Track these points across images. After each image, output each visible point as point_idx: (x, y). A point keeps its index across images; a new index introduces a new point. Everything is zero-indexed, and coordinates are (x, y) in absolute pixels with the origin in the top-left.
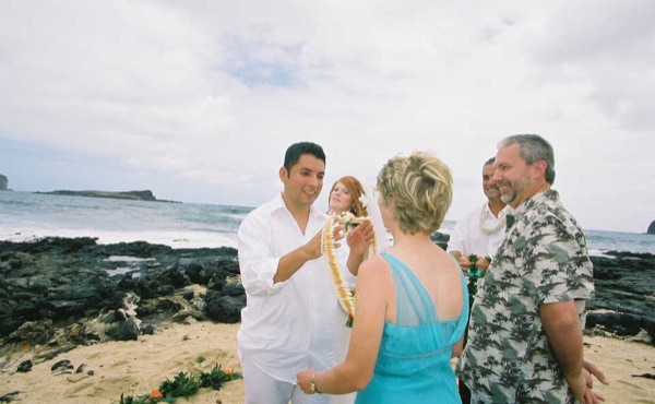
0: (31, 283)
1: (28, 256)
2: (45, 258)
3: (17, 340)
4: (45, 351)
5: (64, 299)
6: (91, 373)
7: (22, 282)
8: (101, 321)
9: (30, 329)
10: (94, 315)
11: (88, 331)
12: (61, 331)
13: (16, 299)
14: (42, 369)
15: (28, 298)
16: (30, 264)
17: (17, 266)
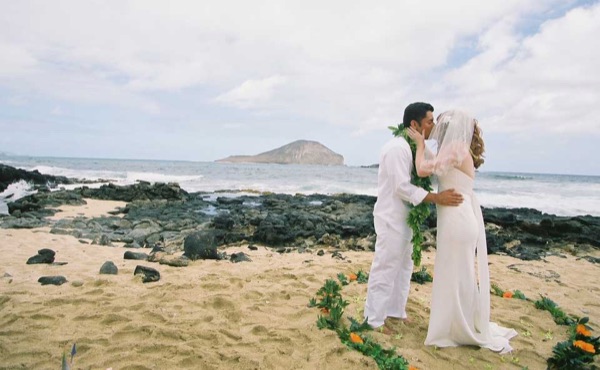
0: (338, 218)
1: (341, 204)
2: (351, 205)
3: (322, 243)
4: (333, 249)
5: (349, 225)
6: (350, 262)
7: (333, 216)
8: (368, 240)
9: (328, 238)
10: (365, 237)
11: (359, 243)
12: (343, 242)
13: (329, 225)
14: (328, 257)
15: (334, 225)
16: (340, 208)
17: (334, 209)
